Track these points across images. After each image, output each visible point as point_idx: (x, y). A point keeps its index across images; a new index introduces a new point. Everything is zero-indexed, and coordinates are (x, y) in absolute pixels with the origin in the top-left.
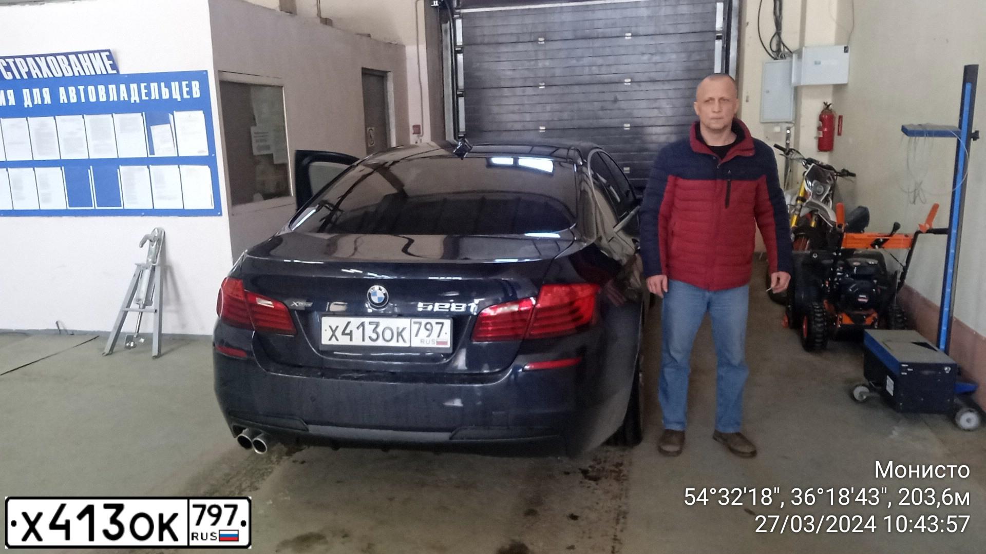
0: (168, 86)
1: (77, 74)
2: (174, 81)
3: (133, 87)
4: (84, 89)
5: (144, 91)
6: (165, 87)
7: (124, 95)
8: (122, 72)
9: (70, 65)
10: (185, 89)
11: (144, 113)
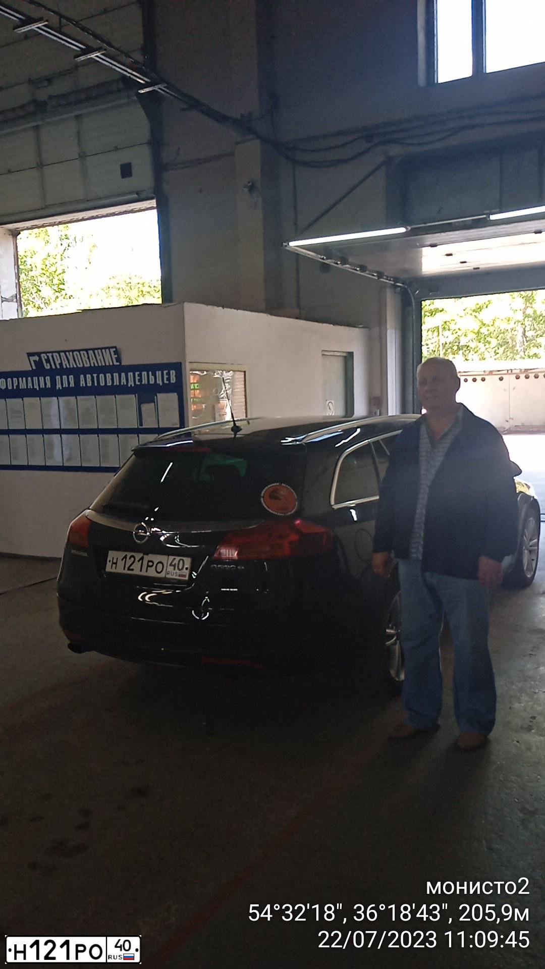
0: (154, 375)
1: (92, 365)
2: (159, 371)
3: (130, 374)
4: (97, 377)
5: (137, 378)
6: (152, 375)
7: (124, 381)
8: (123, 364)
9: (88, 358)
10: (165, 377)
11: (137, 395)
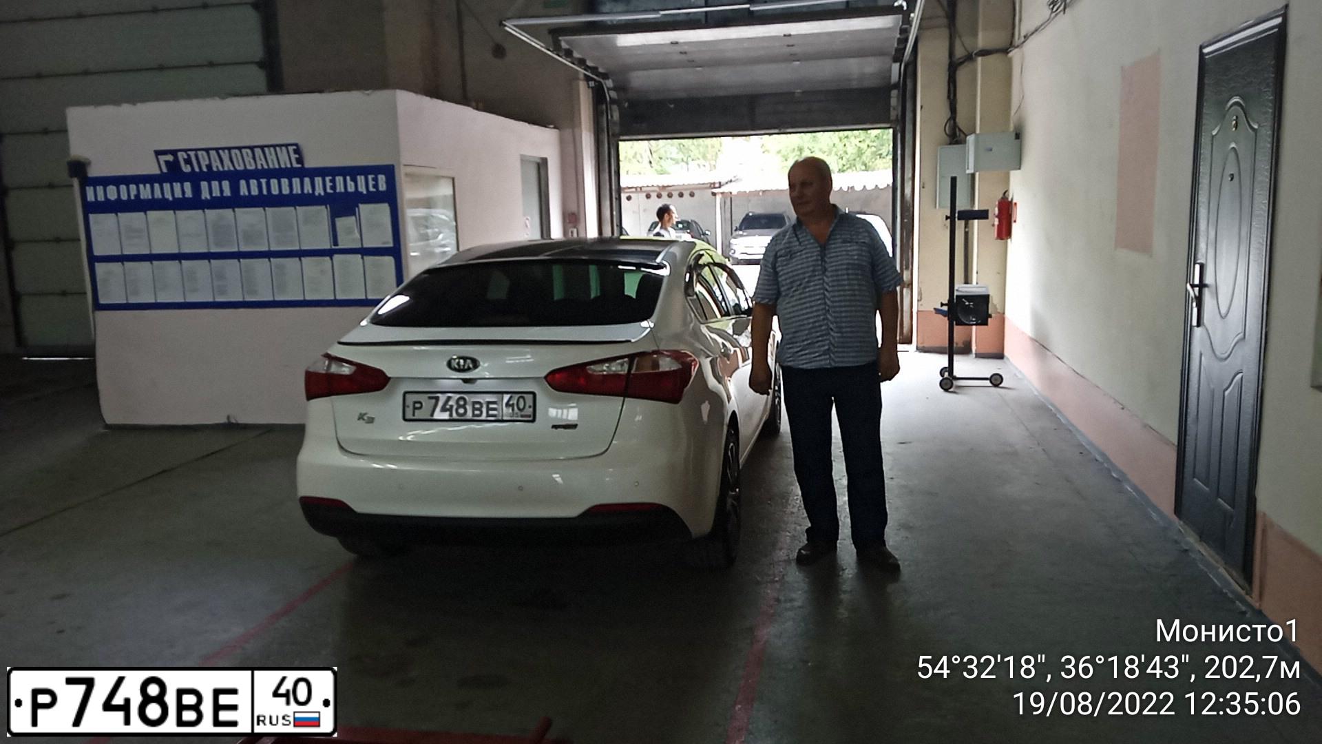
0: (354, 180)
1: (260, 167)
2: (360, 175)
3: (318, 179)
4: (266, 182)
5: (329, 184)
6: (351, 181)
7: (308, 188)
8: (308, 166)
9: (254, 158)
10: (371, 183)
11: (328, 206)
